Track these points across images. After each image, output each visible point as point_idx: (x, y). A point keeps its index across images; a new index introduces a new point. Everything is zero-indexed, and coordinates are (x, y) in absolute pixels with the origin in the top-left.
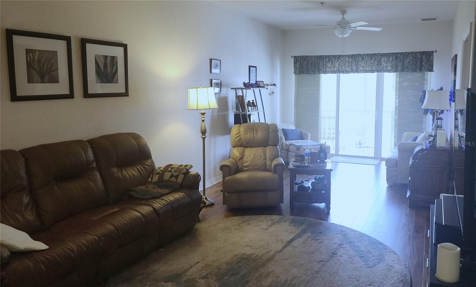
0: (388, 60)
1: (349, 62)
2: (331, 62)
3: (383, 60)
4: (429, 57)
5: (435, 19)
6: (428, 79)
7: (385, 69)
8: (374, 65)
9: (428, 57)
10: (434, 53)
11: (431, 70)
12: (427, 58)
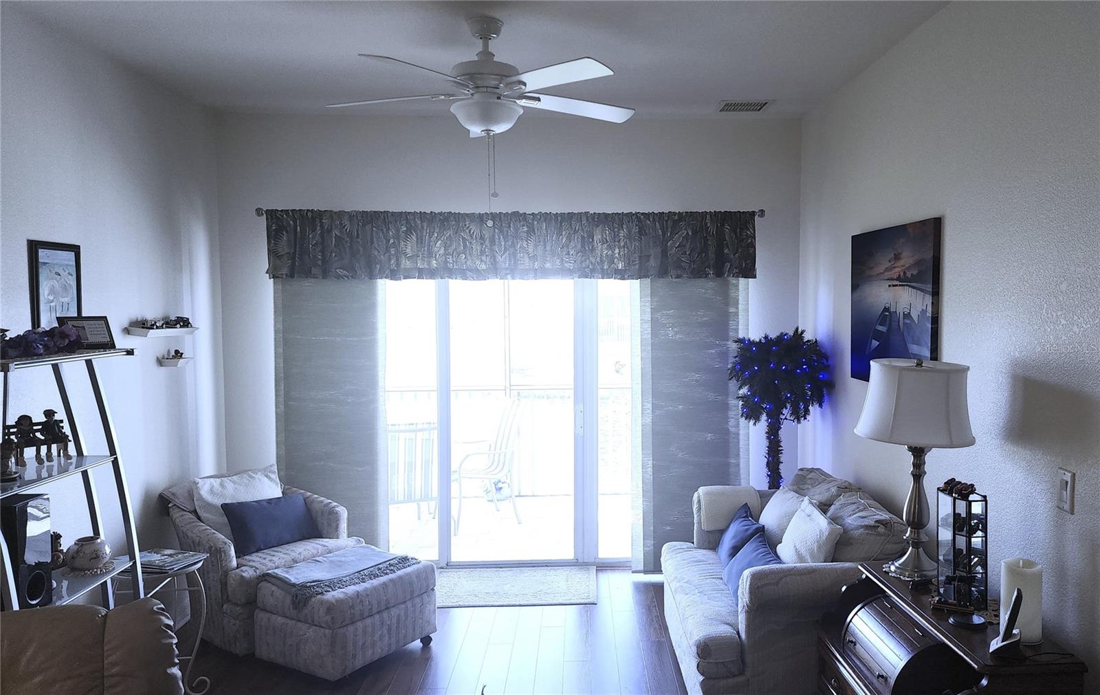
0: (615, 238)
1: (482, 238)
2: (414, 238)
3: (599, 237)
4: (742, 229)
5: (760, 106)
6: (740, 302)
7: (605, 267)
8: (568, 253)
9: (738, 230)
10: (756, 217)
11: (749, 272)
12: (736, 234)
